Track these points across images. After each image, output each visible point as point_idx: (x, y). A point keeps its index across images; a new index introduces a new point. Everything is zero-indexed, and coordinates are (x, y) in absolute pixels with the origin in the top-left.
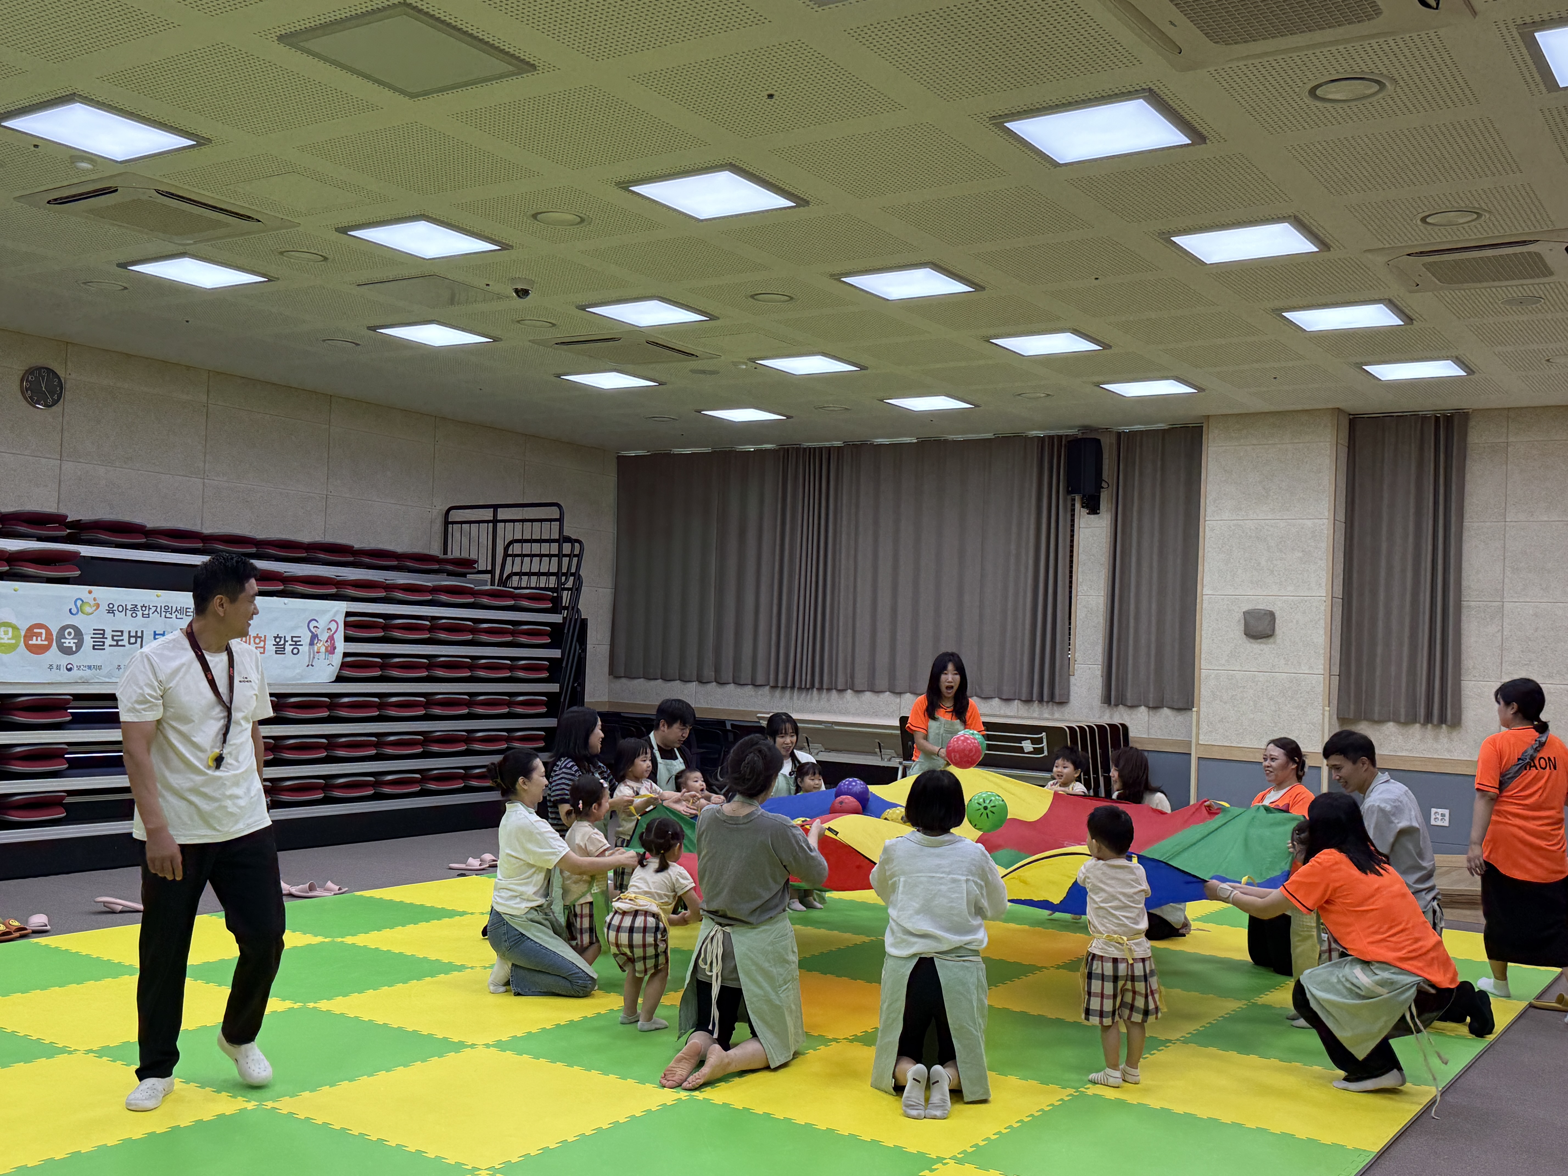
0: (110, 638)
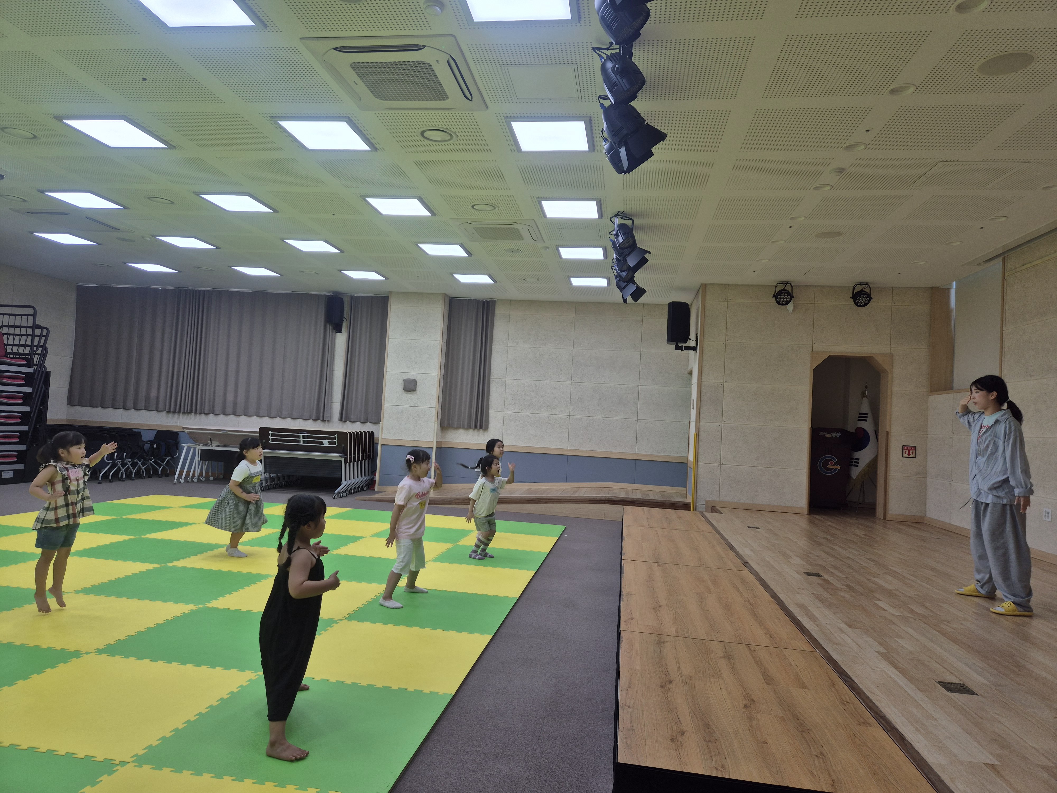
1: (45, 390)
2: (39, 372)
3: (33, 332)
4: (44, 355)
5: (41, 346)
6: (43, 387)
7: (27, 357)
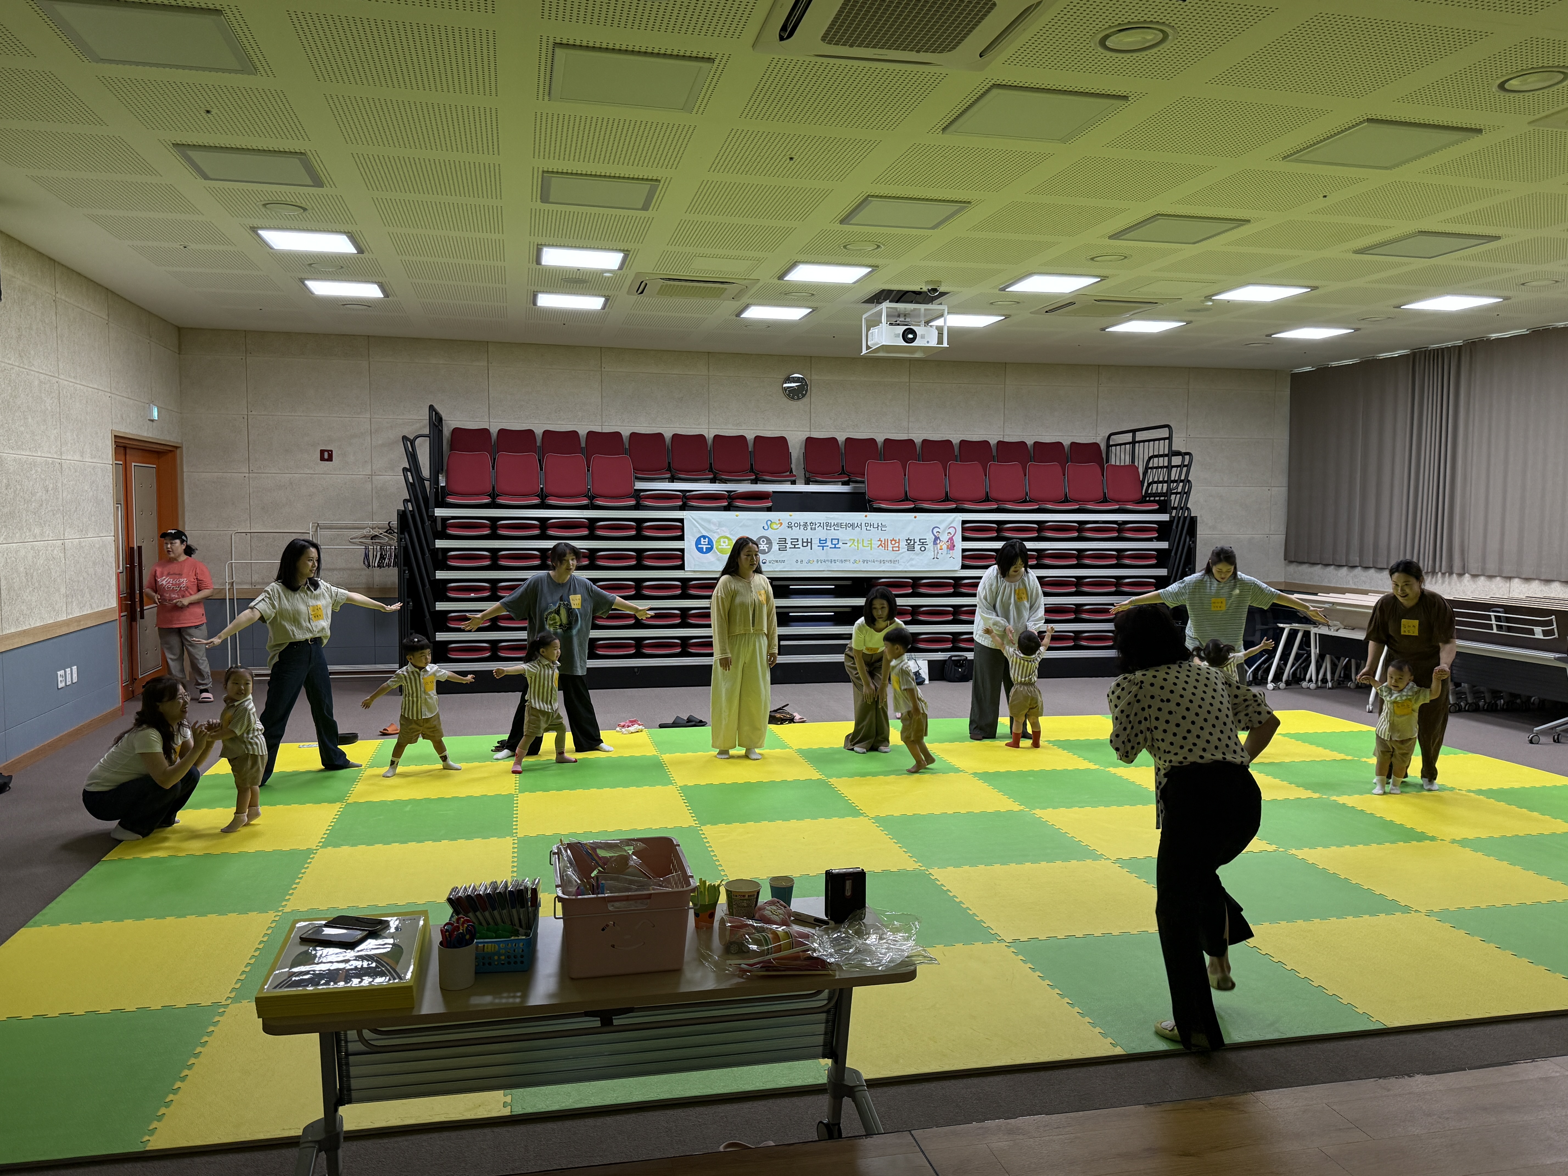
0: (789, 543)
1: (1189, 545)
2: (1179, 518)
3: (1170, 461)
4: (1185, 493)
5: (1182, 481)
6: (1188, 539)
7: (1162, 498)
